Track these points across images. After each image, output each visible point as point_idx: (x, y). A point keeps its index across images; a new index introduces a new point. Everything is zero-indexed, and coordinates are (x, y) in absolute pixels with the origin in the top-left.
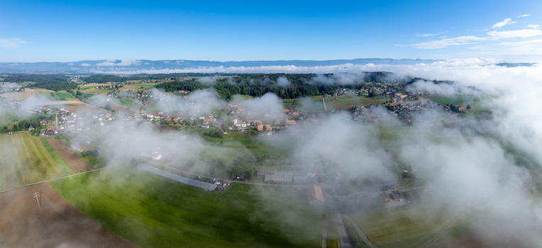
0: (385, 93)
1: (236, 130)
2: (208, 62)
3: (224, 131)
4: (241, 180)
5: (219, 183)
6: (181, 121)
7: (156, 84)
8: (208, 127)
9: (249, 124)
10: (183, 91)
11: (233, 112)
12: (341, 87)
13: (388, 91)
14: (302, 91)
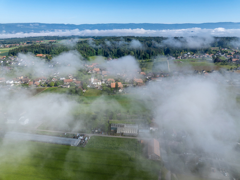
0: (231, 59)
1: (93, 88)
2: (63, 25)
3: (83, 89)
4: (99, 133)
5: (81, 138)
6: (43, 83)
7: (11, 49)
8: (69, 87)
9: (103, 82)
10: (41, 55)
11: (90, 72)
12: (186, 50)
13: (235, 57)
14: (149, 54)
